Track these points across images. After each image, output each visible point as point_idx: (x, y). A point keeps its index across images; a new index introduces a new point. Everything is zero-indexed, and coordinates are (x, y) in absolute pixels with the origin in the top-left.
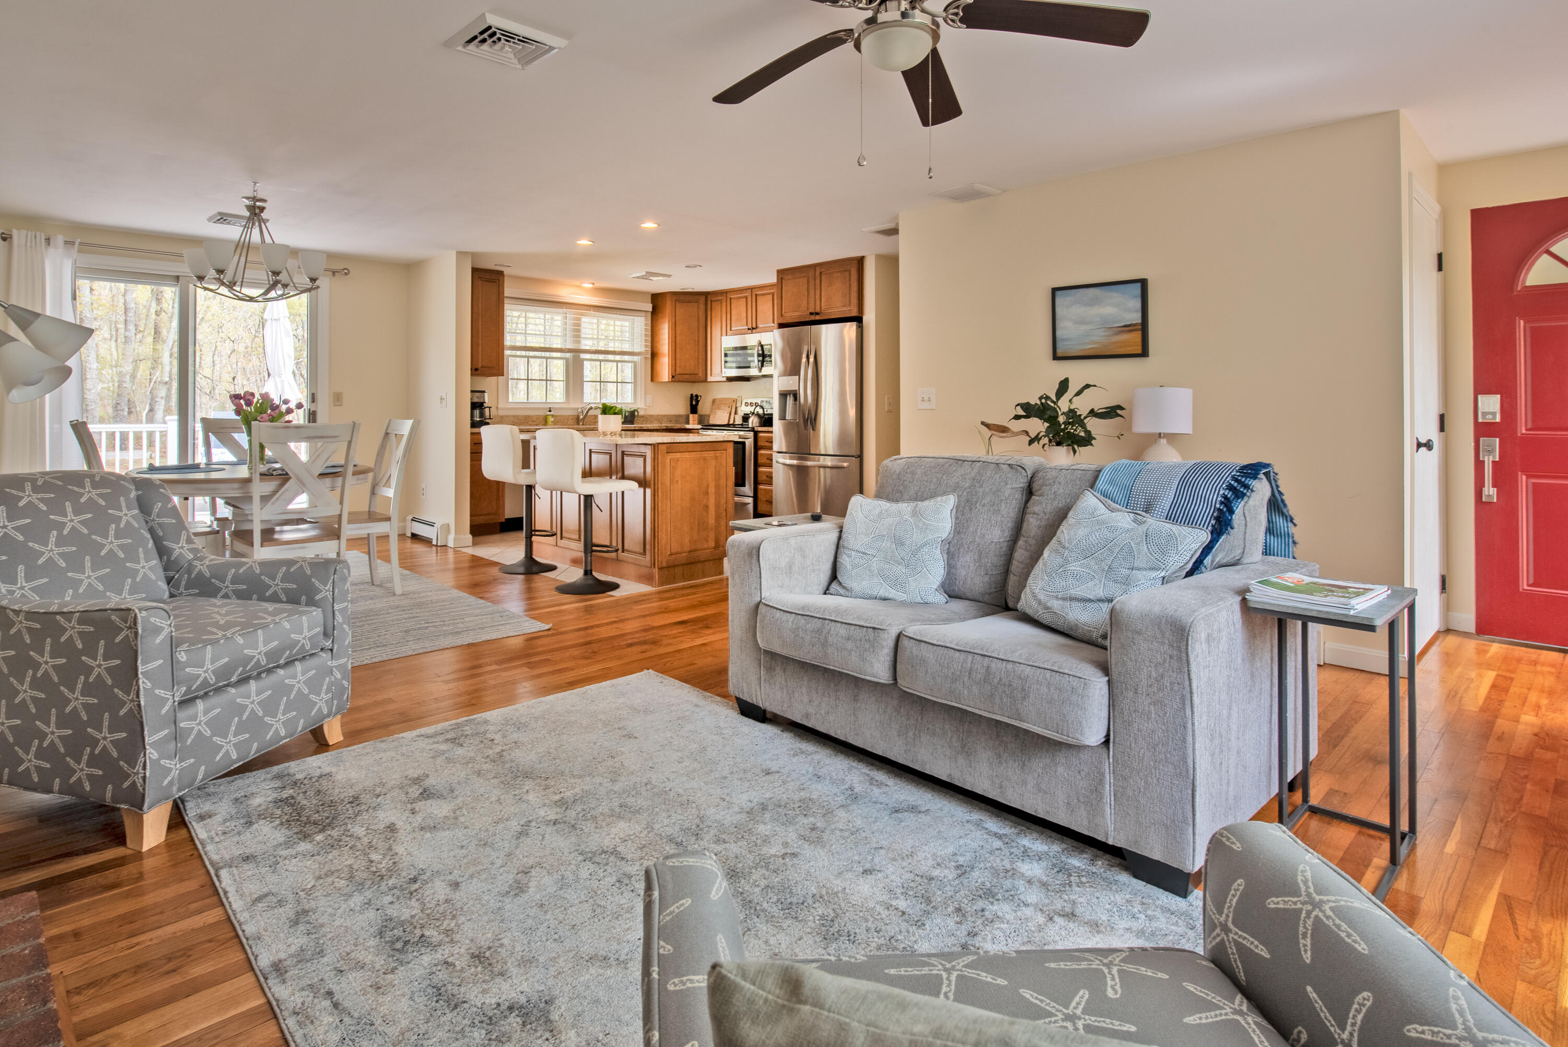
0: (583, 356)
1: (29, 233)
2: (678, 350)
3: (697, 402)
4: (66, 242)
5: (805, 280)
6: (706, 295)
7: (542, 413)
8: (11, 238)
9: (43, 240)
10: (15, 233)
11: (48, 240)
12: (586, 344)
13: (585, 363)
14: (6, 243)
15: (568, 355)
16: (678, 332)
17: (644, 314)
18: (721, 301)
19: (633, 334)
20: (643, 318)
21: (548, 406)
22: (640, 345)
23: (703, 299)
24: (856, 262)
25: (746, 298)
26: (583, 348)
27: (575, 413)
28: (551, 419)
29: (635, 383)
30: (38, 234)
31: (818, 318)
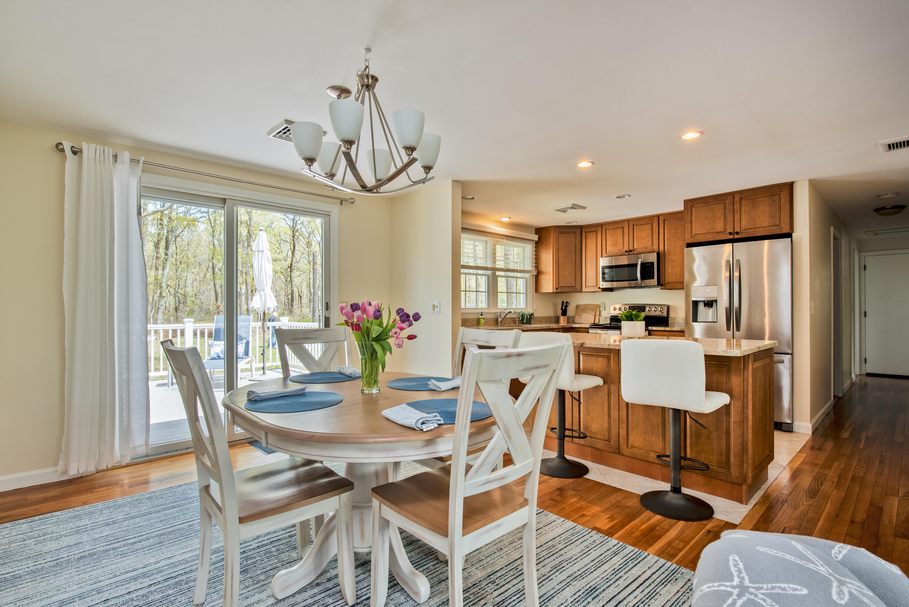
0: (498, 273)
1: (98, 147)
2: (560, 269)
3: (566, 306)
4: (132, 160)
5: (722, 206)
6: (581, 228)
7: (475, 317)
8: (81, 152)
9: (111, 157)
10: (85, 146)
11: (115, 157)
12: (500, 264)
13: (499, 278)
14: (76, 157)
15: (489, 272)
16: (560, 256)
17: (532, 243)
18: (596, 232)
19: (524, 257)
20: (531, 246)
21: (480, 311)
22: (529, 265)
23: (578, 231)
24: (788, 186)
25: (623, 228)
26: (497, 266)
27: (493, 316)
28: (482, 321)
29: (526, 293)
30: (106, 148)
31: (736, 236)
